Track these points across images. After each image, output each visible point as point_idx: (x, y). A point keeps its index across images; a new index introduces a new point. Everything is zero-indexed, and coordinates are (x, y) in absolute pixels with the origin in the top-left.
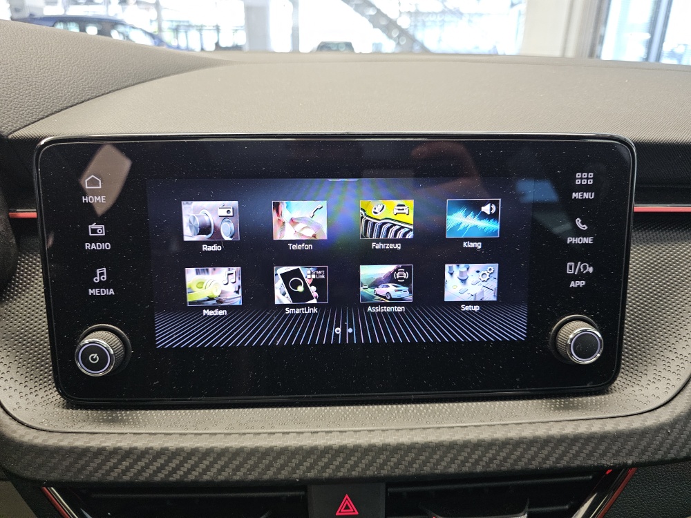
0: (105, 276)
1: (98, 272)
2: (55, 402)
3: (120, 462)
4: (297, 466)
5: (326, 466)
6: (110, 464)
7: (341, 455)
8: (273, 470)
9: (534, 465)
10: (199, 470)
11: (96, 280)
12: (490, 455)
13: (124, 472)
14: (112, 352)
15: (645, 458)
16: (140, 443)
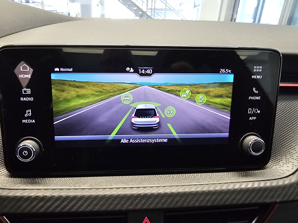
0: (30, 114)
1: (27, 112)
2: (5, 175)
3: (38, 203)
4: (124, 204)
5: (138, 204)
6: (34, 204)
7: (145, 198)
8: (113, 206)
9: (234, 202)
10: (77, 206)
11: (26, 115)
12: (214, 198)
13: (41, 208)
14: (34, 150)
15: (285, 199)
16: (48, 194)
